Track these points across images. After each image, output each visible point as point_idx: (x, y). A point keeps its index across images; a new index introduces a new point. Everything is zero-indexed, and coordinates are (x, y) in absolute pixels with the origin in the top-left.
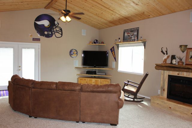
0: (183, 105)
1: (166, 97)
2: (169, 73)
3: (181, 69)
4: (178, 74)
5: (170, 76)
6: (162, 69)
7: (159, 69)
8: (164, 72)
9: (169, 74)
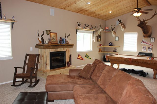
0: (61, 69)
1: (50, 69)
2: (50, 50)
3: (60, 47)
4: (55, 50)
5: (51, 53)
6: (49, 48)
7: (47, 48)
8: (46, 51)
9: (50, 52)
